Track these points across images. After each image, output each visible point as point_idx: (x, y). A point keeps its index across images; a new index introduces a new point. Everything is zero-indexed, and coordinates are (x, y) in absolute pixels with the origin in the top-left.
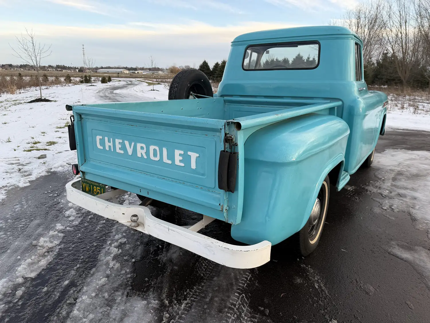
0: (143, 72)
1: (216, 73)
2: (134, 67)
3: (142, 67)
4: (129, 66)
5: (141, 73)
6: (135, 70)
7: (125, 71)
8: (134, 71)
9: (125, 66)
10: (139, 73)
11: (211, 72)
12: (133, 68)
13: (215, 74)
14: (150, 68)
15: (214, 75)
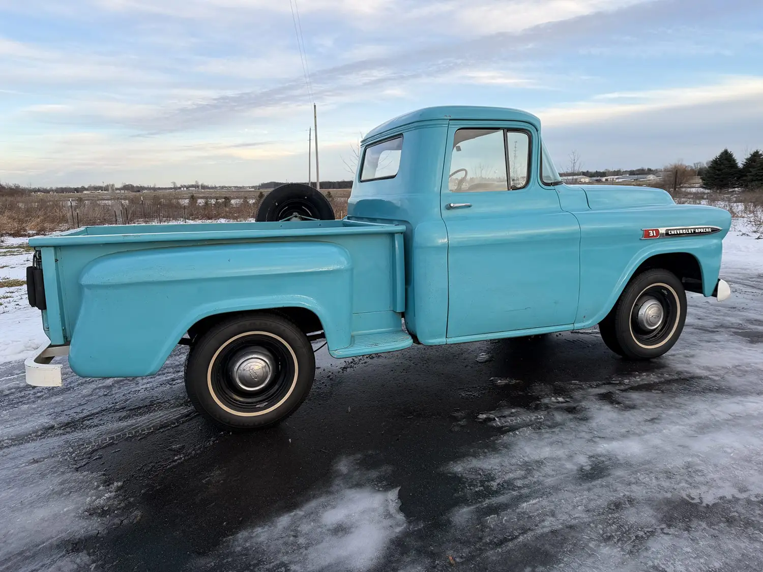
0: (617, 179)
1: (751, 172)
2: (602, 170)
3: (616, 170)
4: (593, 170)
5: (612, 180)
6: (601, 177)
7: (582, 178)
8: (598, 178)
9: (585, 171)
10: (609, 180)
11: (740, 171)
12: (600, 172)
13: (748, 174)
14: (633, 171)
15: (746, 176)
